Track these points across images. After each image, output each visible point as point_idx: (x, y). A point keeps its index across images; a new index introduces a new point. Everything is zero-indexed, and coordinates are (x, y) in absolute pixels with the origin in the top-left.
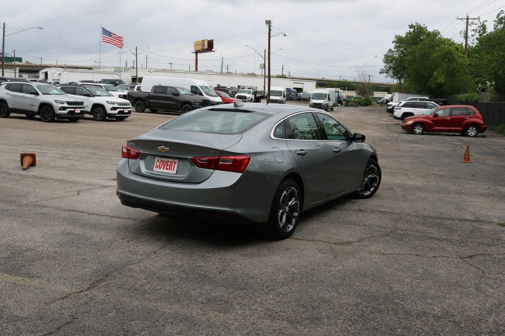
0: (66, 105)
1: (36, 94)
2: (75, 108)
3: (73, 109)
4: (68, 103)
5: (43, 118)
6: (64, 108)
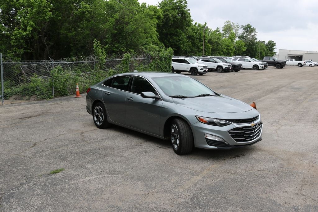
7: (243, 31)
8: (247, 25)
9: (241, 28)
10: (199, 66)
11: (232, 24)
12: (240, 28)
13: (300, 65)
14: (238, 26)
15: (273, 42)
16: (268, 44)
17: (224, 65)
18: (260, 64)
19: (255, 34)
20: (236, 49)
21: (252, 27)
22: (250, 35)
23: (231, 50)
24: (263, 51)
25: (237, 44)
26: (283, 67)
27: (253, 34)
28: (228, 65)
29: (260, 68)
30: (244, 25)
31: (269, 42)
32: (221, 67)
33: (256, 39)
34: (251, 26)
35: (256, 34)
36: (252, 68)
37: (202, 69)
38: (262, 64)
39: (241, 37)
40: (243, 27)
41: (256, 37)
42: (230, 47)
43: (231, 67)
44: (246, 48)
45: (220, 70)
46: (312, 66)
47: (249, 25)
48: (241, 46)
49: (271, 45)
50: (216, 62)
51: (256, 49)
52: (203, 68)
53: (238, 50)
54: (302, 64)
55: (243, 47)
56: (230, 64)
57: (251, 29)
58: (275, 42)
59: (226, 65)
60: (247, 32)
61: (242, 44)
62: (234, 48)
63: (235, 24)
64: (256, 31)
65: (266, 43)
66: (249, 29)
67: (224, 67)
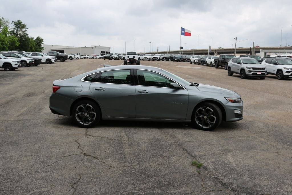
0: (251, 70)
1: (240, 63)
2: (257, 71)
3: (256, 72)
4: (253, 68)
5: (241, 77)
6: (250, 71)
7: (14, 26)
8: (18, 21)
9: (12, 23)
10: (13, 62)
11: (3, 19)
12: (10, 23)
13: (71, 59)
14: (8, 22)
15: (41, 38)
16: (36, 40)
17: (28, 60)
18: (52, 58)
19: (25, 30)
20: (9, 44)
21: (22, 24)
22: (21, 30)
23: (6, 45)
24: (33, 47)
25: (10, 39)
26: (65, 61)
27: (24, 30)
28: (32, 60)
29: (53, 62)
30: (15, 21)
31: (37, 38)
32: (25, 61)
33: (27, 35)
34: (22, 22)
35: (27, 30)
36: (45, 62)
37: (16, 65)
38: (54, 58)
39: (12, 33)
40: (14, 22)
41: (27, 33)
42: (5, 42)
43: (34, 61)
44: (20, 43)
45: (24, 64)
46: (79, 59)
47: (20, 20)
48: (14, 42)
49: (39, 41)
50: (18, 57)
51: (28, 44)
52: (17, 63)
53: (11, 45)
54: (73, 57)
55: (17, 42)
56: (33, 59)
57: (22, 25)
58: (42, 39)
59: (30, 60)
60: (18, 28)
61: (15, 40)
62: (8, 43)
63: (6, 19)
64: (27, 27)
65: (35, 38)
66: (19, 25)
67: (28, 62)
